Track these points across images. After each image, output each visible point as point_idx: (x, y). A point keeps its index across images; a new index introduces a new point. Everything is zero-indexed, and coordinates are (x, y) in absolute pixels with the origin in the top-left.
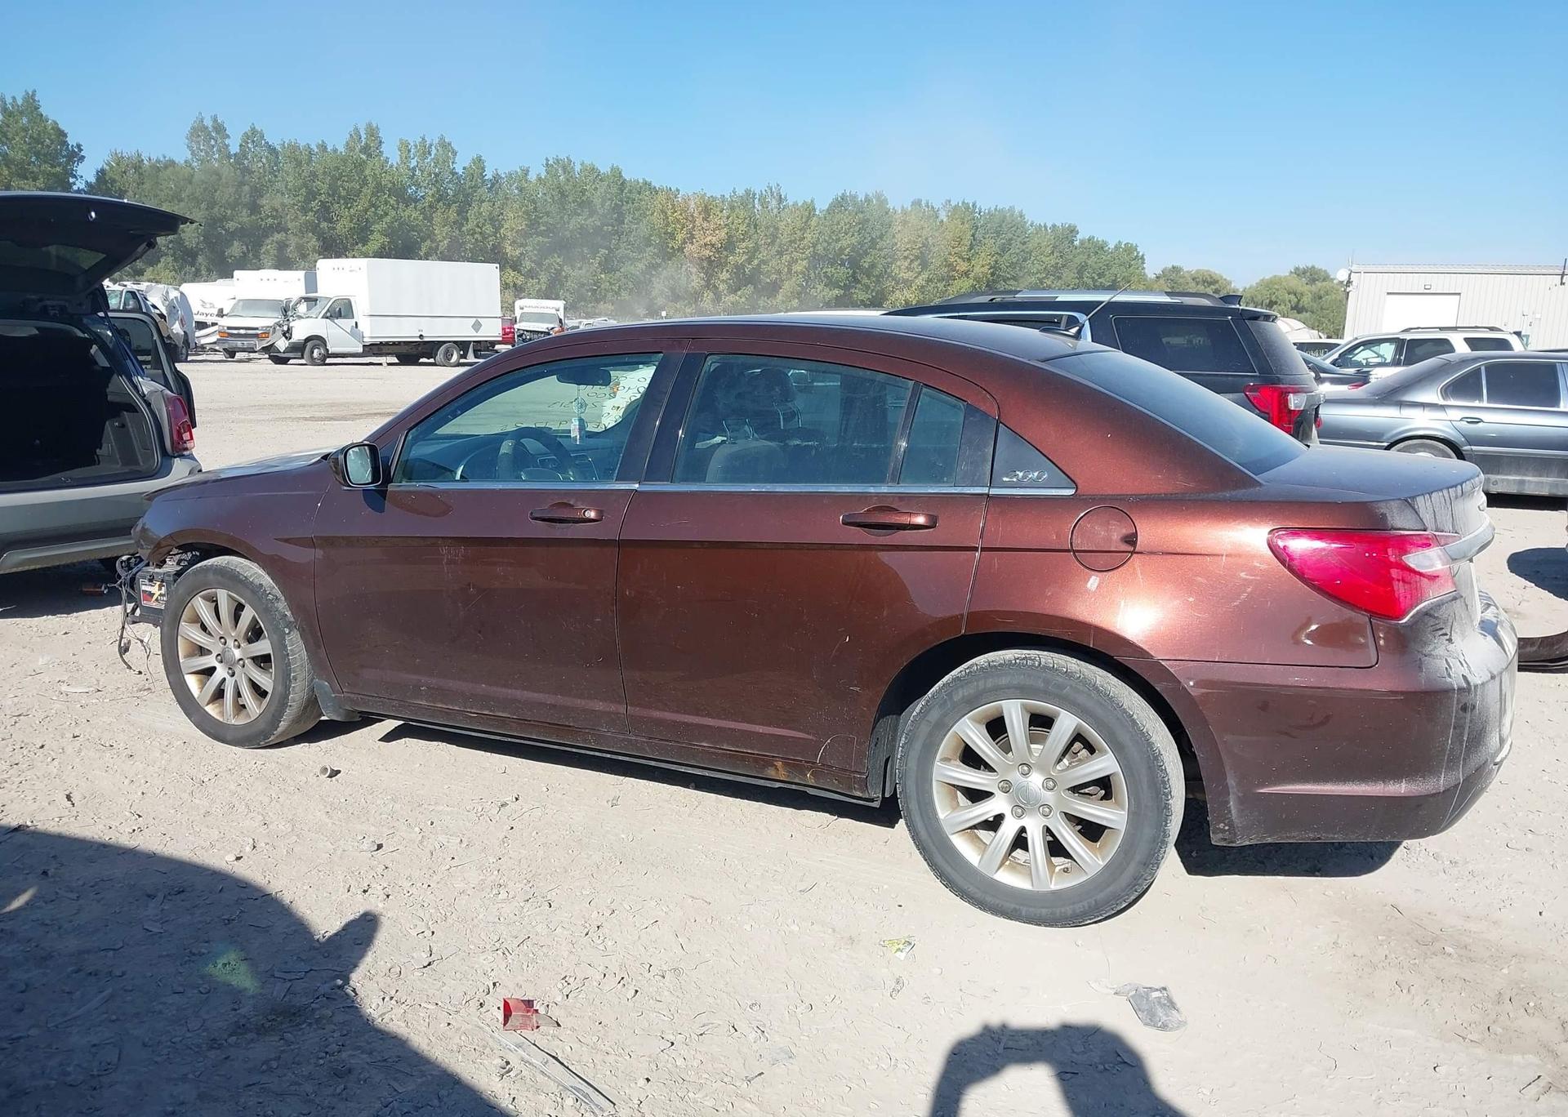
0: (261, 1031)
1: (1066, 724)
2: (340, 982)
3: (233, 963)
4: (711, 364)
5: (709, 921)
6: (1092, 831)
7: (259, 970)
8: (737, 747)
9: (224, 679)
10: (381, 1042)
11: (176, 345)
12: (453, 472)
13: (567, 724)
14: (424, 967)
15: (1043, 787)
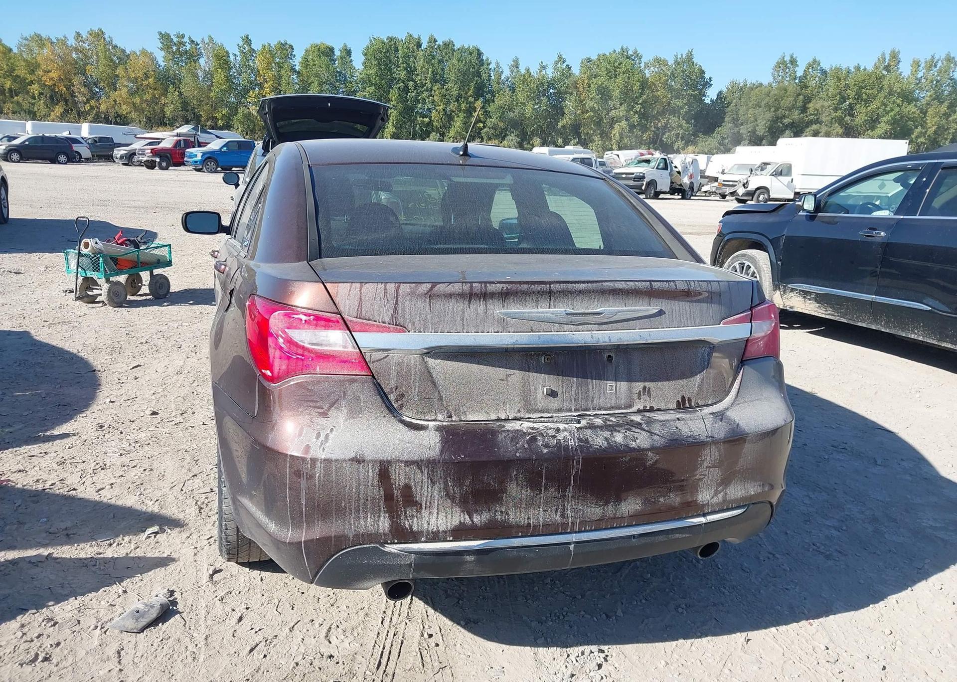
11: (684, 190)
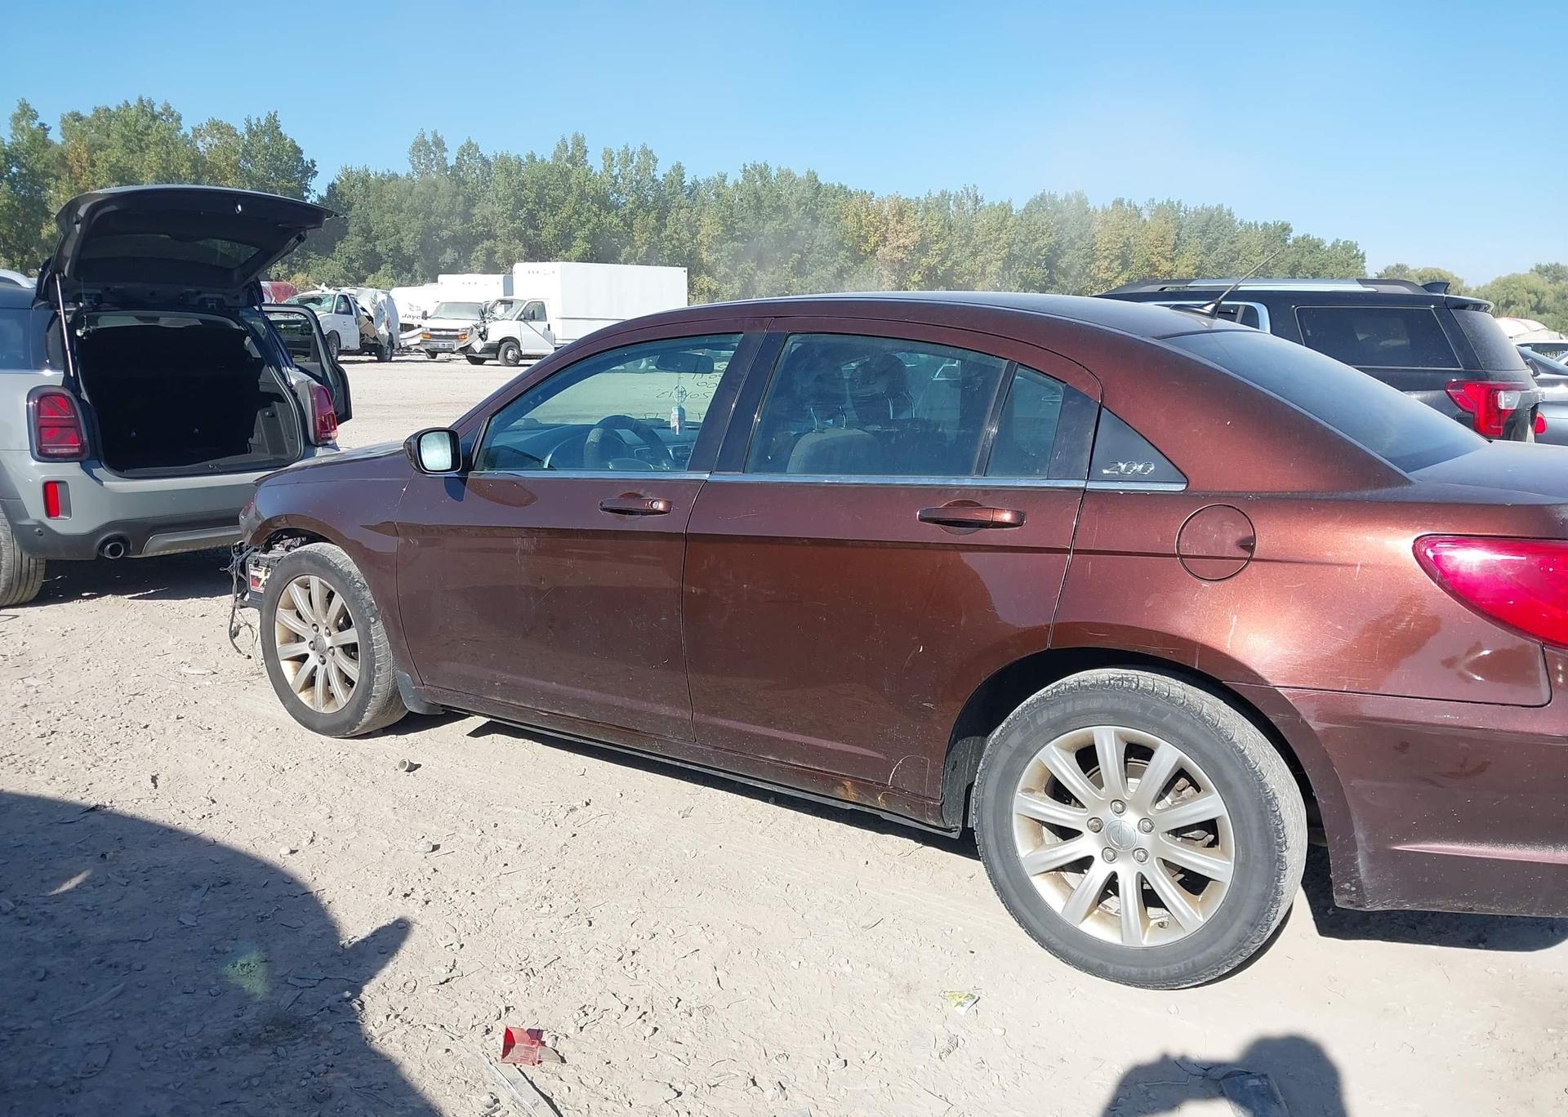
0: (257, 1042)
1: (1167, 757)
2: (348, 994)
3: (252, 964)
4: (793, 344)
5: (755, 954)
6: (1194, 883)
7: (276, 973)
8: (804, 762)
9: (316, 668)
10: (373, 1065)
12: (541, 461)
13: (633, 727)
14: (441, 984)
15: (1139, 827)
